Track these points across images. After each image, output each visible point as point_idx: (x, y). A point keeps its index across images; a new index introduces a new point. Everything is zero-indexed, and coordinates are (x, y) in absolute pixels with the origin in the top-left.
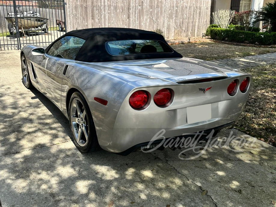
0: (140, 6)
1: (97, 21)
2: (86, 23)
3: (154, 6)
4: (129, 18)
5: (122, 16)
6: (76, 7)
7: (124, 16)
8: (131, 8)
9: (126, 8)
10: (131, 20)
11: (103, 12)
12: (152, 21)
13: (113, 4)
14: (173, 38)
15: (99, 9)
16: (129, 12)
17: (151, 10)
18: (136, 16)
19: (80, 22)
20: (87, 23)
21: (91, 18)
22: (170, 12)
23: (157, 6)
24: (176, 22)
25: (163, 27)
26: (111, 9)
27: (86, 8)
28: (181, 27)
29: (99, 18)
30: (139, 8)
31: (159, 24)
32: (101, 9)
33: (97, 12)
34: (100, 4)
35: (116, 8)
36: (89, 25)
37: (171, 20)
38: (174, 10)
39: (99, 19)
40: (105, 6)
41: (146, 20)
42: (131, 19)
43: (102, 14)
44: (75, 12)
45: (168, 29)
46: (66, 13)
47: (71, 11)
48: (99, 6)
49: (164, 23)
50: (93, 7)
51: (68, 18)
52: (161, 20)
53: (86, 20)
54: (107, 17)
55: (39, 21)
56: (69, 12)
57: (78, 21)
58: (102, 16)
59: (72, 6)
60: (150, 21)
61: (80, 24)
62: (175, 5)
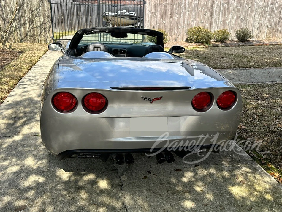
0: (226, 3)
1: (175, 18)
2: (164, 21)
3: (243, 4)
4: (211, 15)
5: (203, 13)
6: (155, 6)
7: (206, 13)
8: (215, 5)
9: (209, 6)
10: (214, 18)
11: (183, 10)
12: (239, 19)
13: (195, 1)
14: (264, 39)
15: (180, 8)
16: (212, 10)
17: (239, 8)
18: (220, 14)
19: (158, 20)
20: (165, 20)
21: (169, 16)
22: (262, 9)
23: (247, 3)
24: (269, 21)
25: (253, 26)
26: (192, 7)
27: (165, 6)
28: (276, 27)
29: (178, 16)
30: (224, 5)
31: (248, 22)
32: (181, 8)
33: (177, 10)
34: (180, 2)
35: (197, 6)
36: (167, 24)
37: (264, 19)
38: (269, 7)
39: (178, 17)
40: (185, 4)
41: (232, 18)
42: (214, 17)
43: (182, 12)
44: (154, 11)
45: (260, 28)
46: (145, 12)
47: (150, 10)
48: (179, 4)
49: (254, 21)
50: (173, 5)
51: (147, 16)
52: (251, 19)
53: (164, 18)
54: (187, 15)
55: (133, 19)
56: (148, 10)
57: (156, 19)
58: (182, 14)
59: (152, 5)
60: (237, 19)
61: (158, 22)
62: (270, 2)
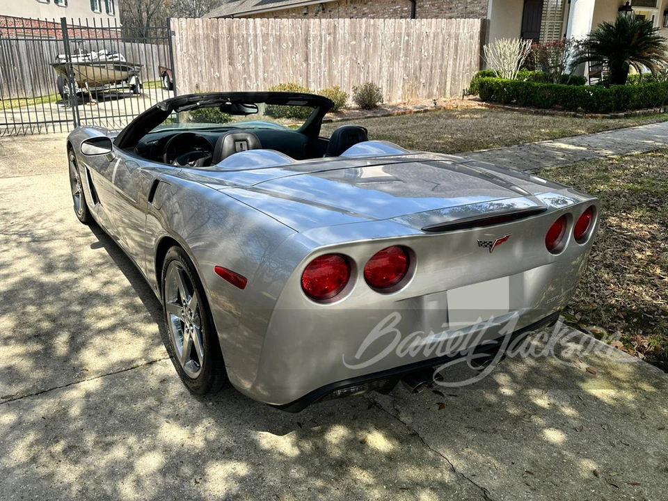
0: (329, 34)
1: (240, 67)
2: (217, 74)
3: (360, 34)
4: (307, 60)
5: (291, 56)
6: (195, 40)
7: (297, 56)
8: (311, 39)
9: (300, 40)
10: (312, 66)
11: (253, 50)
12: (355, 65)
13: (274, 31)
14: (400, 101)
15: (244, 44)
16: (307, 48)
17: (354, 42)
18: (321, 56)
19: (204, 71)
20: (219, 72)
21: (227, 62)
22: (393, 46)
23: (366, 34)
24: (405, 68)
25: (380, 78)
26: (269, 43)
27: (216, 41)
28: (416, 77)
29: (243, 62)
30: (328, 38)
31: (370, 71)
32: (247, 43)
33: (240, 50)
34: (245, 32)
35: (279, 40)
36: (223, 78)
37: (396, 63)
38: (402, 41)
39: (243, 65)
40: (256, 36)
41: (344, 64)
42: (312, 63)
43: (250, 53)
44: (194, 51)
45: (391, 81)
46: (174, 53)
47: (185, 48)
48: (243, 36)
49: (381, 69)
50: (232, 39)
51: (179, 63)
52: (374, 65)
53: (216, 67)
54: (260, 60)
56: (182, 50)
57: (200, 69)
58: (251, 59)
59: (187, 38)
60: (352, 67)
61: (204, 74)
62: (403, 32)
